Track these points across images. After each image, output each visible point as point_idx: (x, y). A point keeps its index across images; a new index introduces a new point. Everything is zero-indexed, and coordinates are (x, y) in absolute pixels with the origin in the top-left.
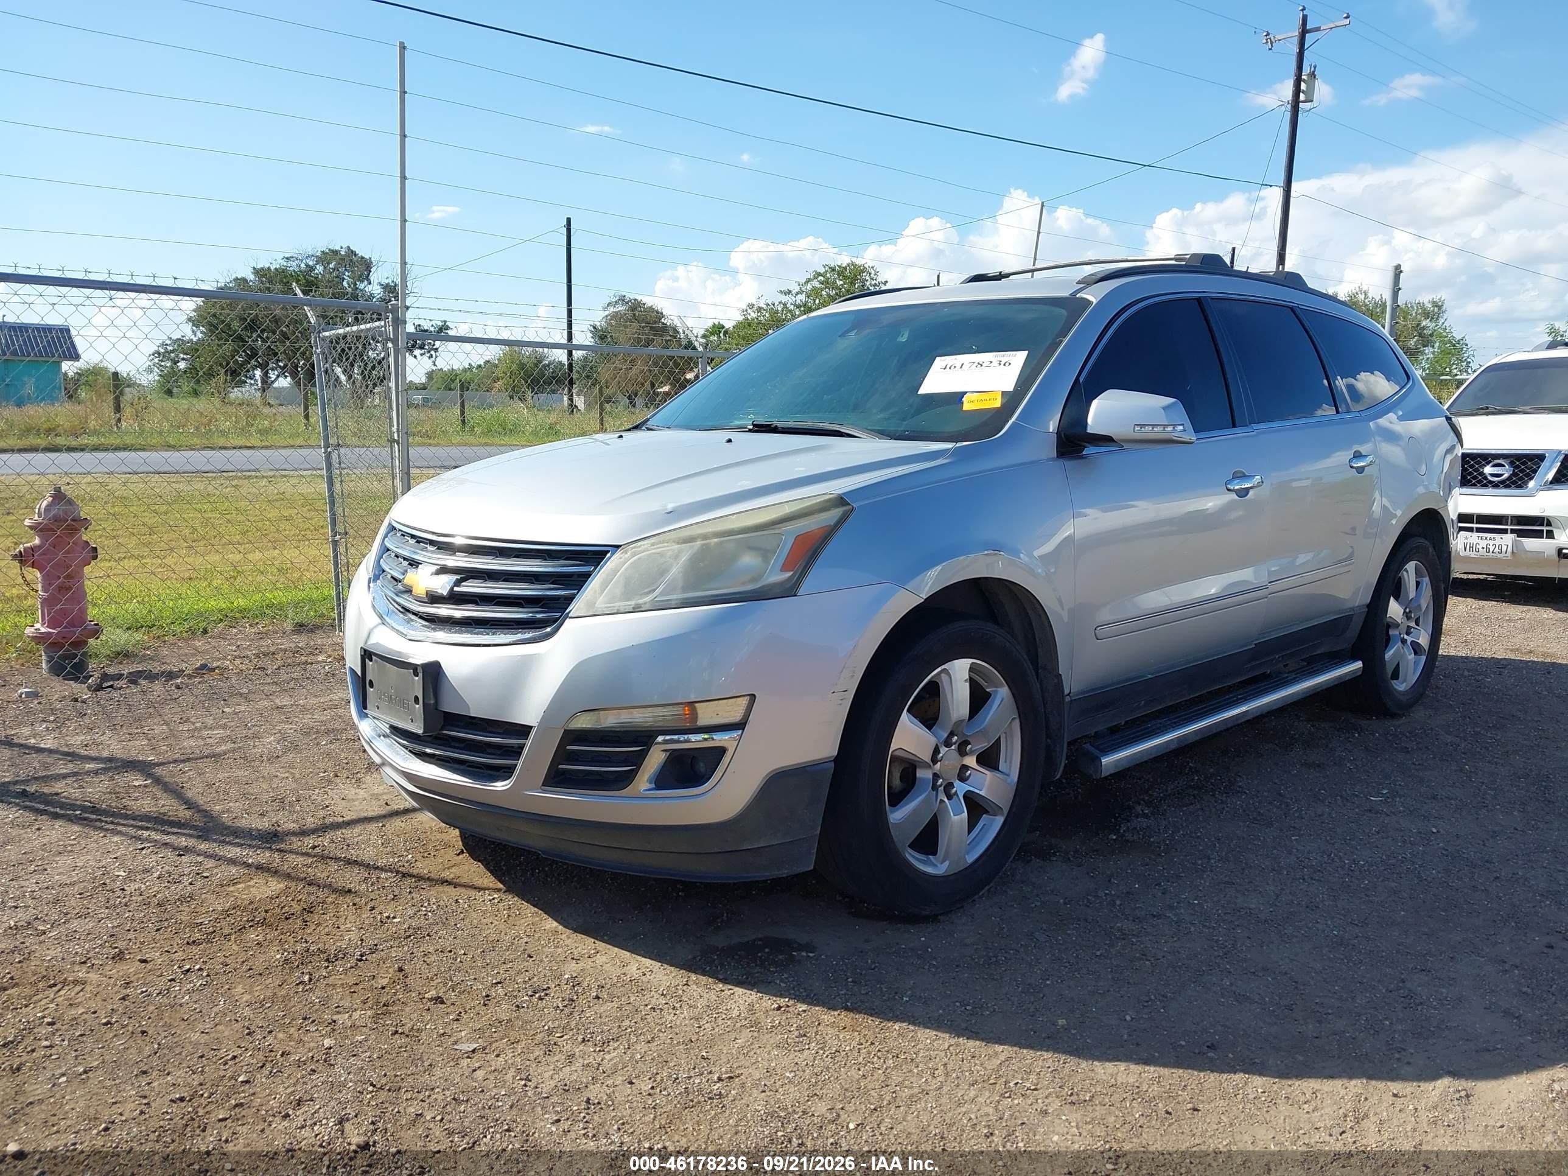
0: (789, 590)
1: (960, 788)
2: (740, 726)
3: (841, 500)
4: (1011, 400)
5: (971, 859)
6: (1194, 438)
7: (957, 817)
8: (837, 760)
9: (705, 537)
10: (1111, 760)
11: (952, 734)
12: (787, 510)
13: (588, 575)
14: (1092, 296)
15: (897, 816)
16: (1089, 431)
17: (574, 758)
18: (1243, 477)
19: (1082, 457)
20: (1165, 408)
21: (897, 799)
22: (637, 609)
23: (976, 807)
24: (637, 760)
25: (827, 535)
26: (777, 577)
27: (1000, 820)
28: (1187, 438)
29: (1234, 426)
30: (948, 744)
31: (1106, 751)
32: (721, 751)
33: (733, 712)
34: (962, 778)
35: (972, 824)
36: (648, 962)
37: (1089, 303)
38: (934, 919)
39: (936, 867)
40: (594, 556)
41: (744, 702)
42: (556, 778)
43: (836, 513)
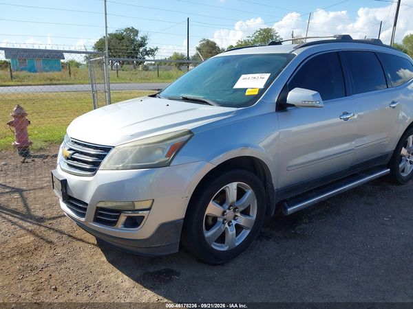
0: (167, 164)
1: (234, 222)
2: (149, 209)
3: (190, 132)
4: (261, 91)
5: (237, 244)
6: (323, 105)
7: (231, 231)
8: (184, 219)
9: (140, 145)
10: (291, 210)
11: (230, 206)
12: (170, 135)
13: (105, 155)
14: (296, 53)
15: (208, 234)
16: (287, 102)
17: (101, 214)
18: (347, 114)
19: (286, 111)
20: (313, 95)
21: (209, 228)
22: (117, 169)
23: (239, 228)
24: (118, 217)
25: (184, 144)
26: (163, 159)
27: (249, 231)
28: (320, 105)
29: (346, 96)
30: (229, 209)
31: (290, 206)
32: (143, 217)
33: (147, 205)
34: (234, 219)
35: (237, 234)
36: (125, 277)
37: (295, 55)
38: (223, 264)
39: (224, 248)
40: (107, 149)
41: (151, 201)
42: (97, 220)
43: (188, 136)
